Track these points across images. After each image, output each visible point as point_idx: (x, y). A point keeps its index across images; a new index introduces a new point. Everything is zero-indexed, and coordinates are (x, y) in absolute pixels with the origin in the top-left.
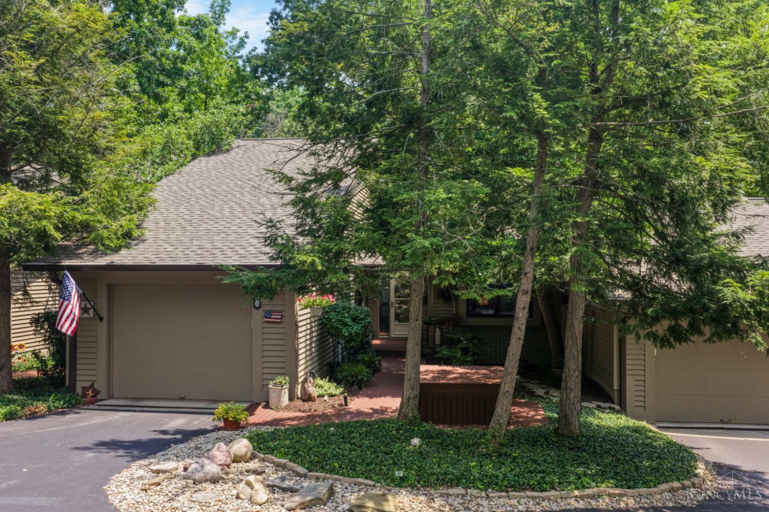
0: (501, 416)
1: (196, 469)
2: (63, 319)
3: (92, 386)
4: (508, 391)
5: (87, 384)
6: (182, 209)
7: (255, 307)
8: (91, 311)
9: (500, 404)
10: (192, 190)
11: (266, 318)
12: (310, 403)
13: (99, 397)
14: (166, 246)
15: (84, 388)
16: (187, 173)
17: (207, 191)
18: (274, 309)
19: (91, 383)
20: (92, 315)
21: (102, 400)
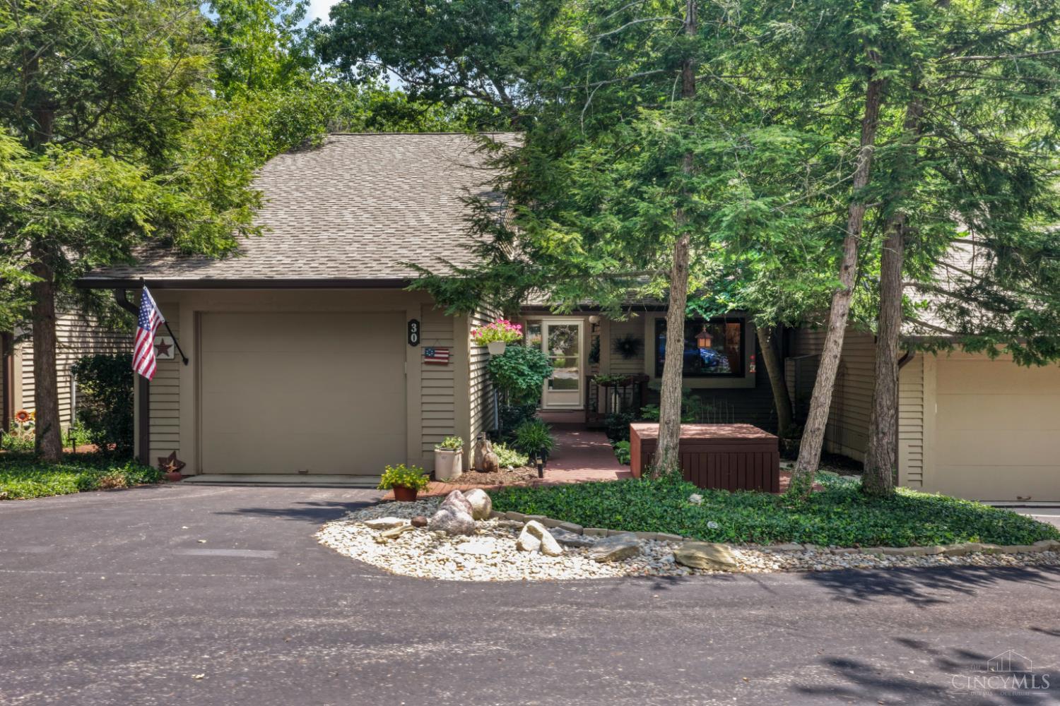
0: (809, 463)
1: (446, 516)
2: (140, 357)
3: (173, 456)
4: (819, 429)
5: (167, 454)
6: (281, 214)
7: (410, 342)
8: (171, 351)
9: (807, 447)
10: (286, 192)
11: (427, 357)
12: (493, 474)
13: (184, 472)
14: (280, 257)
15: (161, 460)
16: (269, 172)
17: (310, 193)
18: (437, 345)
19: (172, 452)
20: (172, 356)
21: (188, 476)
